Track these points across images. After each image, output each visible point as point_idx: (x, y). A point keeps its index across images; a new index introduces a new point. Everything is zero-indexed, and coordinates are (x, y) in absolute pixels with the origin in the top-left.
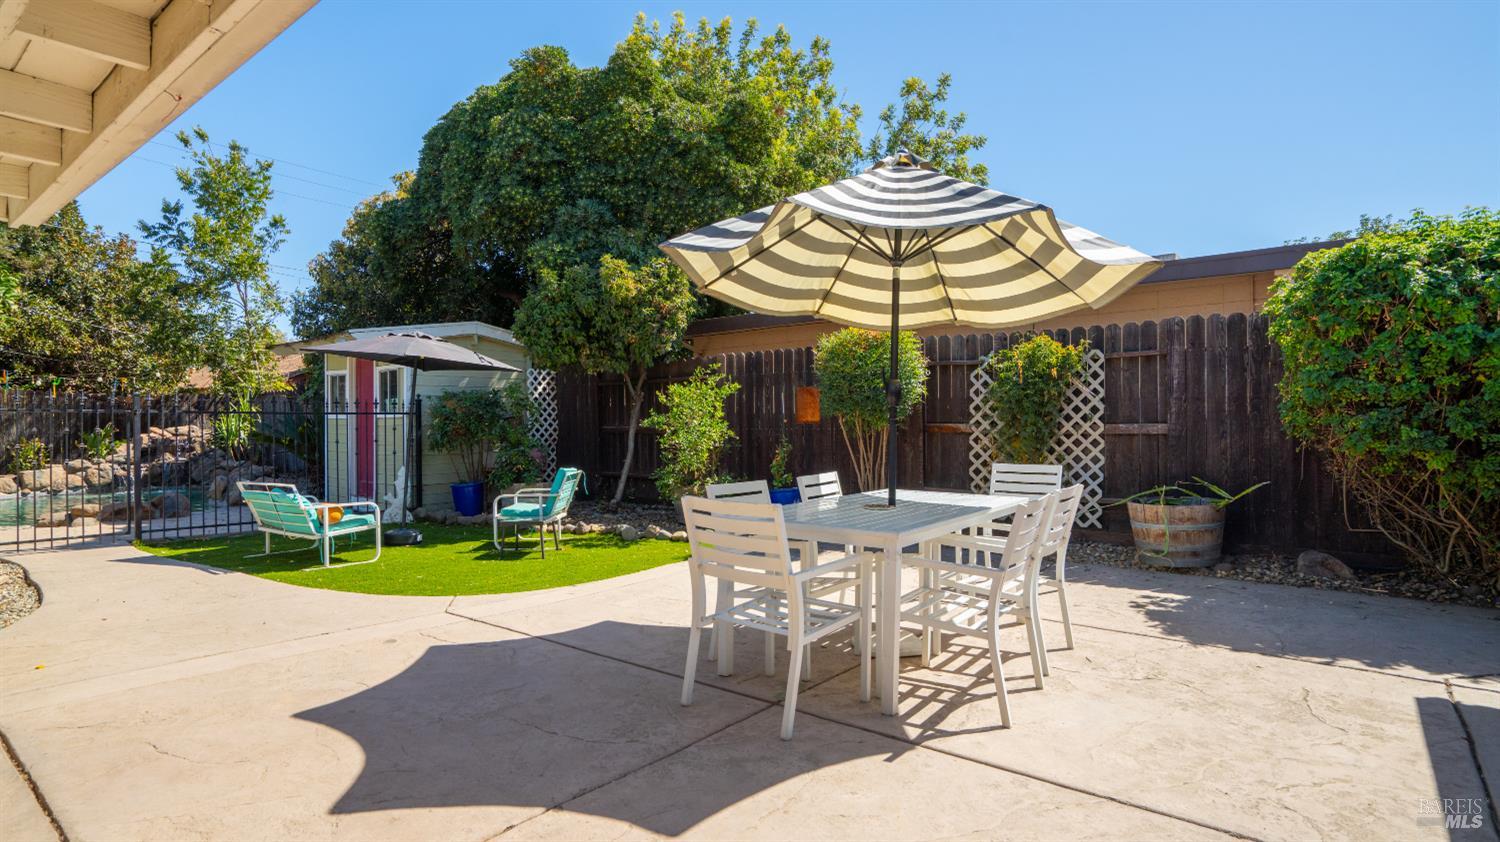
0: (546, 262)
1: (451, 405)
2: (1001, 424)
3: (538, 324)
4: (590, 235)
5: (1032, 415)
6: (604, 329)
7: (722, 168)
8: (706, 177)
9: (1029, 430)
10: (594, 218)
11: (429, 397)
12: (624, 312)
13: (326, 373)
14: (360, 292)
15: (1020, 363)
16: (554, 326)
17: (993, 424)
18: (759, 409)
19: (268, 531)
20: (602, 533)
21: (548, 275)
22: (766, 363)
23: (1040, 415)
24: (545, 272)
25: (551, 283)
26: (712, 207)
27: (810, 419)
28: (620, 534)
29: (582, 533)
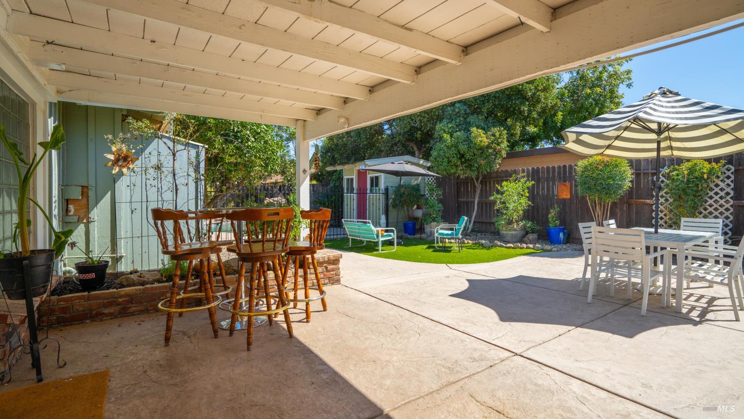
0: (445, 132)
1: (402, 190)
2: (671, 200)
3: (442, 157)
4: (461, 119)
5: (692, 196)
6: (470, 158)
7: (521, 87)
8: (511, 91)
9: (689, 203)
10: (462, 112)
11: (392, 187)
12: (480, 151)
13: (344, 177)
14: (349, 144)
15: (686, 172)
16: (448, 158)
17: (667, 200)
18: (538, 192)
19: (350, 237)
20: (473, 244)
21: (446, 136)
22: (542, 173)
23: (695, 196)
24: (445, 135)
25: (448, 140)
26: (515, 104)
27: (564, 197)
28: (482, 245)
29: (465, 244)
